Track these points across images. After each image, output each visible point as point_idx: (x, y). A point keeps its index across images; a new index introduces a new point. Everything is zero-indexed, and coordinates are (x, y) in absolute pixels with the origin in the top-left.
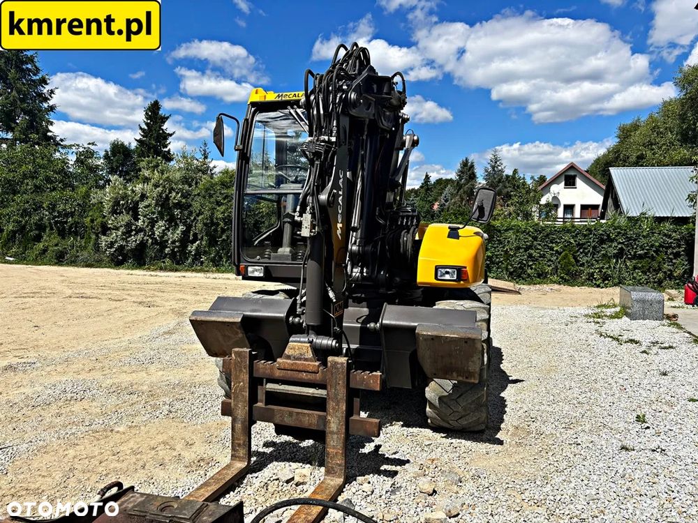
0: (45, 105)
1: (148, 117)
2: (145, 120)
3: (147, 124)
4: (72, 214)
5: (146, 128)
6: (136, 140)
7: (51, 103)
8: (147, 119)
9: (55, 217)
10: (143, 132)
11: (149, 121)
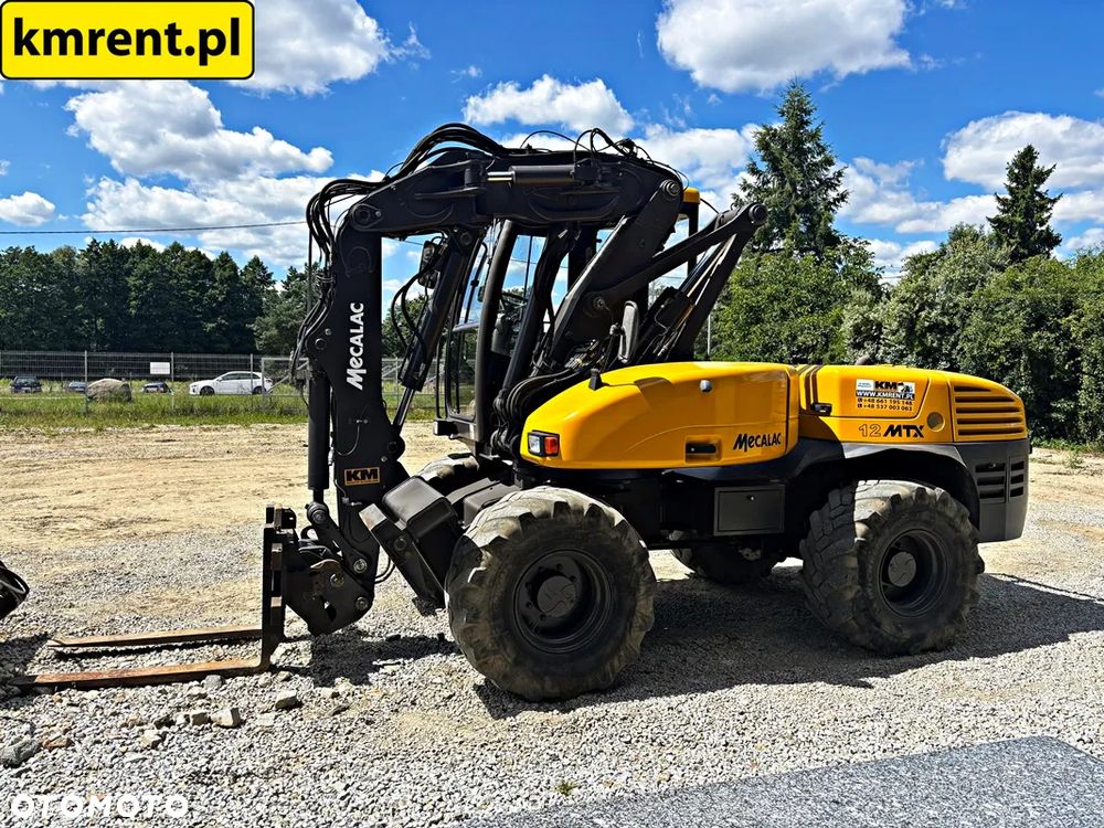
0: (832, 194)
1: (1013, 177)
2: (1008, 183)
3: (1011, 191)
4: (814, 348)
5: (1009, 197)
6: (989, 219)
7: (841, 189)
8: (1011, 180)
9: (793, 353)
10: (1004, 204)
11: (1014, 184)
